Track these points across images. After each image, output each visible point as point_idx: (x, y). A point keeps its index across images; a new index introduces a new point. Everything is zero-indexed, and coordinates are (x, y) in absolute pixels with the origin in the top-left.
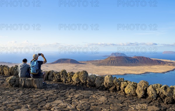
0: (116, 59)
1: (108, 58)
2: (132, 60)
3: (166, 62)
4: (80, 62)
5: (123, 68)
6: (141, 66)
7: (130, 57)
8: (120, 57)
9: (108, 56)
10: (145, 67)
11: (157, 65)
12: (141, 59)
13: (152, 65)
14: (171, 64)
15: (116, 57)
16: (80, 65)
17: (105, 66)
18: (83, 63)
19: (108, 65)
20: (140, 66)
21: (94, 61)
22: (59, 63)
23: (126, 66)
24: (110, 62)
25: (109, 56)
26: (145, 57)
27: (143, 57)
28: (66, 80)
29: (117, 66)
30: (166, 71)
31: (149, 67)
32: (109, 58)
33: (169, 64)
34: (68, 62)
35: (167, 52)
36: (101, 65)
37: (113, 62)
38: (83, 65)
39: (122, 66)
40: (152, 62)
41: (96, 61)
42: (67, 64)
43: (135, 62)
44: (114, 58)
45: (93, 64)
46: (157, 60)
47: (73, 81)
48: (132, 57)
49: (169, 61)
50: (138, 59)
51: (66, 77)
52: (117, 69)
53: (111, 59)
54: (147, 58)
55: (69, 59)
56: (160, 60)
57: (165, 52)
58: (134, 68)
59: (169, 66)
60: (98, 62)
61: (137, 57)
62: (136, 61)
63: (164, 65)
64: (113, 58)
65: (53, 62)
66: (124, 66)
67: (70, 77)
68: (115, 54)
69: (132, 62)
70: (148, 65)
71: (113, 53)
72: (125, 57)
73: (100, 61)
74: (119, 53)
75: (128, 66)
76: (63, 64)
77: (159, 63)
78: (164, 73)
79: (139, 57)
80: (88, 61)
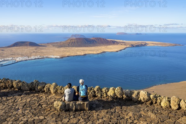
0: (76, 40)
1: (68, 40)
2: (91, 41)
3: (119, 42)
4: (40, 45)
5: (83, 49)
6: (99, 47)
7: (89, 39)
8: (79, 39)
9: (68, 38)
10: (102, 47)
11: (112, 45)
12: (98, 40)
13: (107, 46)
14: (123, 44)
15: (76, 39)
16: (41, 47)
17: (66, 48)
18: (43, 45)
19: (69, 46)
20: (97, 46)
21: (54, 43)
22: (17, 46)
23: (85, 47)
24: (71, 43)
25: (70, 38)
26: (102, 39)
27: (100, 38)
28: (101, 95)
29: (78, 47)
30: (119, 50)
31: (105, 47)
32: (70, 40)
33: (122, 44)
34: (27, 45)
35: (120, 33)
36: (62, 47)
37: (73, 43)
38: (44, 47)
39: (82, 47)
40: (108, 43)
41: (57, 43)
42: (26, 47)
43: (93, 43)
44: (75, 40)
45: (53, 46)
46: (112, 41)
47: (108, 96)
48: (90, 38)
49: (121, 41)
50: (96, 40)
51: (101, 93)
52: (77, 50)
53: (72, 41)
54: (104, 39)
55: (27, 42)
56: (114, 41)
57: (118, 33)
58: (93, 48)
59: (122, 46)
60: (59, 44)
61: (95, 38)
62: (95, 42)
63: (117, 45)
64: (73, 39)
65: (10, 45)
66: (84, 47)
67: (105, 93)
68: (75, 35)
69: (91, 43)
70: (105, 45)
71: (73, 35)
72: (84, 38)
73: (61, 42)
74: (78, 35)
75: (87, 47)
76: (21, 47)
77: (114, 43)
78: (117, 52)
79: (97, 38)
80: (48, 43)
